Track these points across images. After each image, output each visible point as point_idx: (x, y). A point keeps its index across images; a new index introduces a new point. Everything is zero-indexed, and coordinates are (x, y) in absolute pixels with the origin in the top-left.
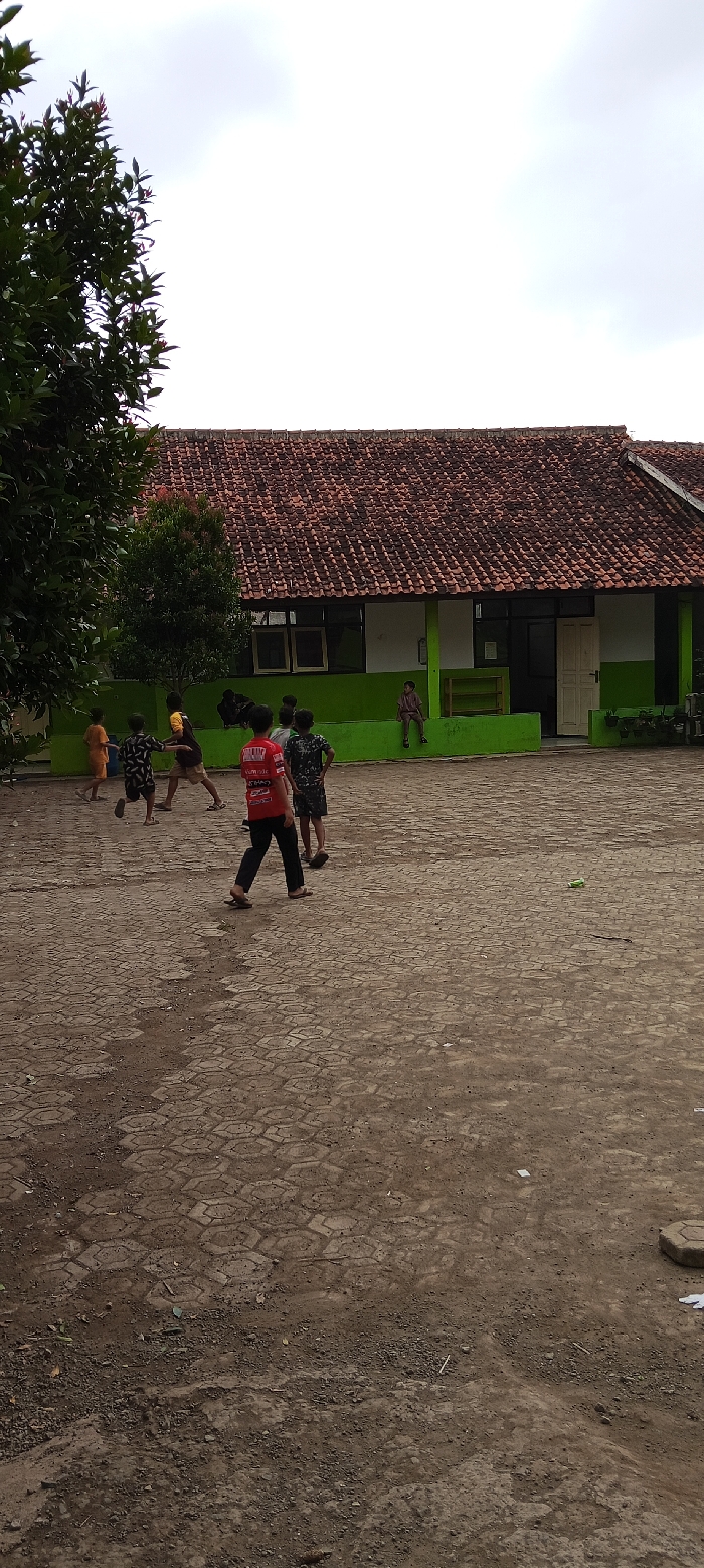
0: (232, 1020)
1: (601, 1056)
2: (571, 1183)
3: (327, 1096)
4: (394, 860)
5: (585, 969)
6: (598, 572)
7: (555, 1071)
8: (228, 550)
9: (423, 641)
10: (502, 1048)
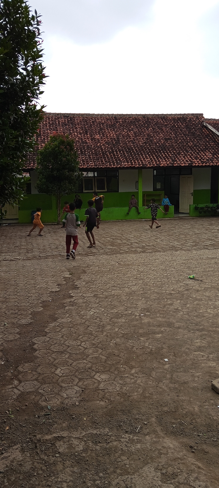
0: (73, 306)
1: (192, 319)
2: (182, 364)
3: (102, 332)
4: (126, 253)
5: (187, 290)
6: (193, 161)
7: (177, 325)
8: (75, 152)
9: (137, 182)
10: (160, 316)
